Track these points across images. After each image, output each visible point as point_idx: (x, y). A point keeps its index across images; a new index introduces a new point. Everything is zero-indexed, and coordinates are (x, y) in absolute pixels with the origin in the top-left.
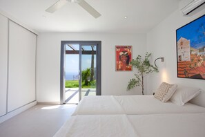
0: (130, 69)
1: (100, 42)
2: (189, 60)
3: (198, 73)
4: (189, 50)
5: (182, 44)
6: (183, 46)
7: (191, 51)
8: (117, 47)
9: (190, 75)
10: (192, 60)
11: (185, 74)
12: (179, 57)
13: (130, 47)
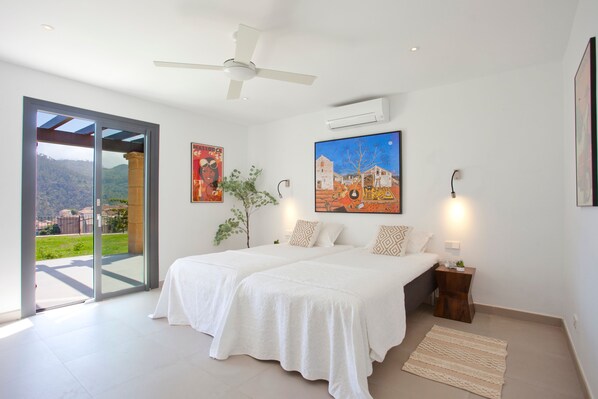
0: (219, 199)
1: (158, 126)
2: (332, 188)
3: (342, 205)
4: (332, 174)
5: (322, 165)
6: (325, 168)
7: (335, 177)
8: (196, 147)
9: (333, 208)
10: (335, 188)
11: (326, 207)
12: (317, 183)
13: (220, 150)
